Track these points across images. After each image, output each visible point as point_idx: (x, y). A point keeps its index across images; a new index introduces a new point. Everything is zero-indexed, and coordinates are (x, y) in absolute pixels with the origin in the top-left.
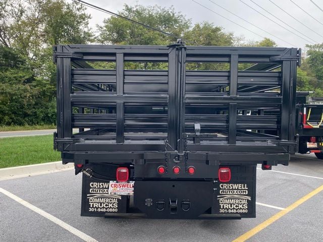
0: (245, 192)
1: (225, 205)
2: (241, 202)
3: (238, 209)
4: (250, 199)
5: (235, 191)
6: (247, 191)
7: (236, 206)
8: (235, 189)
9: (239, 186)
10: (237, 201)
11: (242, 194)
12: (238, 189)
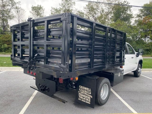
0: (90, 93)
1: (81, 97)
2: (87, 97)
3: (86, 101)
4: (92, 97)
5: (85, 91)
6: (91, 93)
7: (85, 99)
8: (85, 90)
9: (87, 89)
10: (86, 97)
11: (88, 93)
12: (86, 90)
